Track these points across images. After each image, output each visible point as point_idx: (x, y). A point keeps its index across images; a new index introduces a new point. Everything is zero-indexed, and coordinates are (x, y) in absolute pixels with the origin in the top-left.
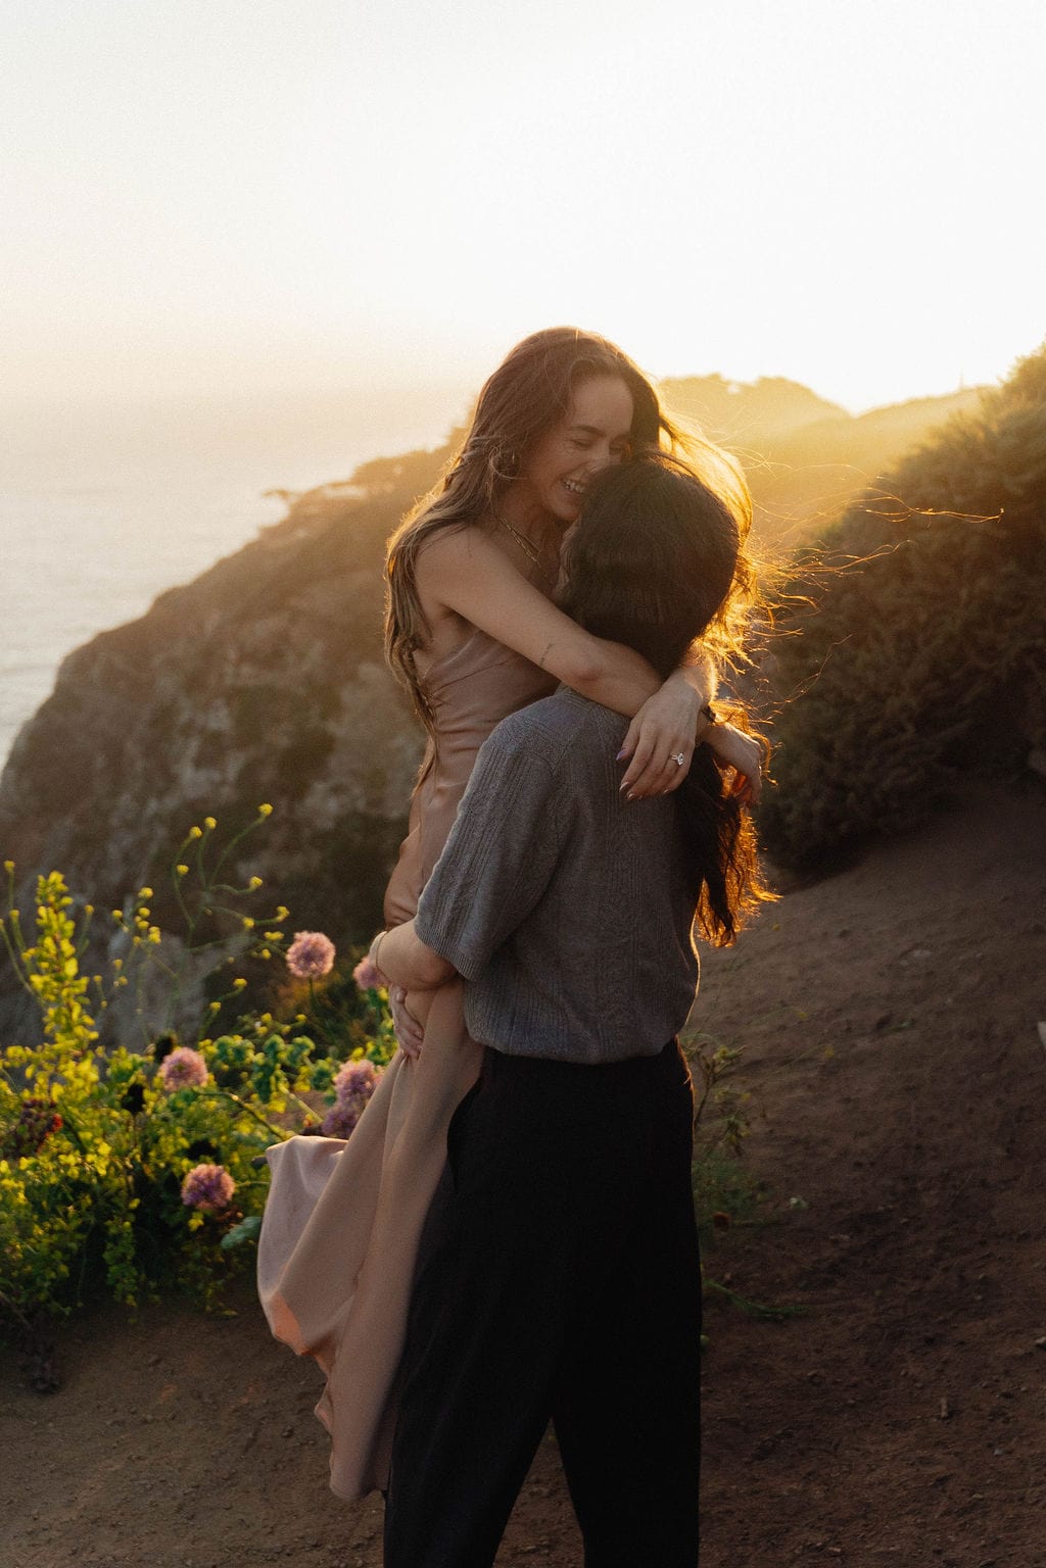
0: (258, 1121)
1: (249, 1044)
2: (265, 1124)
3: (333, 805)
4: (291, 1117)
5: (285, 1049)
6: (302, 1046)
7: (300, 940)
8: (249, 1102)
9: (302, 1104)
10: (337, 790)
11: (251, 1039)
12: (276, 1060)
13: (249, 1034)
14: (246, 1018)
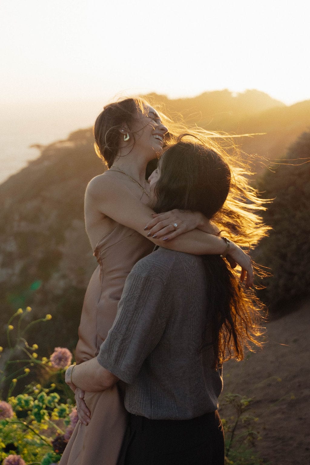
0: (36, 434)
1: (31, 398)
2: (39, 435)
3: (62, 284)
4: (49, 431)
5: (47, 398)
6: (54, 398)
7: (57, 351)
8: (31, 425)
9: (55, 426)
10: (64, 277)
11: (32, 396)
12: (43, 403)
13: (31, 393)
14: (29, 386)
